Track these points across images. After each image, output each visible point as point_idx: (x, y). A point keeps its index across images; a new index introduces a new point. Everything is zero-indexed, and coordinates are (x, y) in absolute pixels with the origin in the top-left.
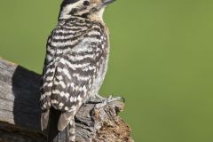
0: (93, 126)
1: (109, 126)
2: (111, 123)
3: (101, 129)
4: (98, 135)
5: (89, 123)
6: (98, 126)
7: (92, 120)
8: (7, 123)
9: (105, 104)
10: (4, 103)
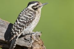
0: (31, 41)
1: (37, 41)
2: (37, 40)
3: (34, 42)
4: (33, 44)
5: (30, 40)
6: (33, 41)
7: (31, 39)
8: (3, 40)
9: (35, 34)
10: (1, 34)
